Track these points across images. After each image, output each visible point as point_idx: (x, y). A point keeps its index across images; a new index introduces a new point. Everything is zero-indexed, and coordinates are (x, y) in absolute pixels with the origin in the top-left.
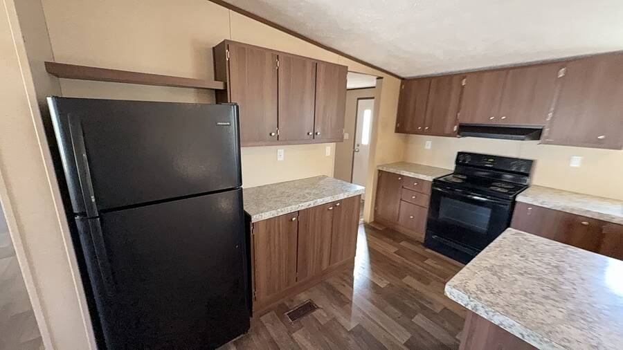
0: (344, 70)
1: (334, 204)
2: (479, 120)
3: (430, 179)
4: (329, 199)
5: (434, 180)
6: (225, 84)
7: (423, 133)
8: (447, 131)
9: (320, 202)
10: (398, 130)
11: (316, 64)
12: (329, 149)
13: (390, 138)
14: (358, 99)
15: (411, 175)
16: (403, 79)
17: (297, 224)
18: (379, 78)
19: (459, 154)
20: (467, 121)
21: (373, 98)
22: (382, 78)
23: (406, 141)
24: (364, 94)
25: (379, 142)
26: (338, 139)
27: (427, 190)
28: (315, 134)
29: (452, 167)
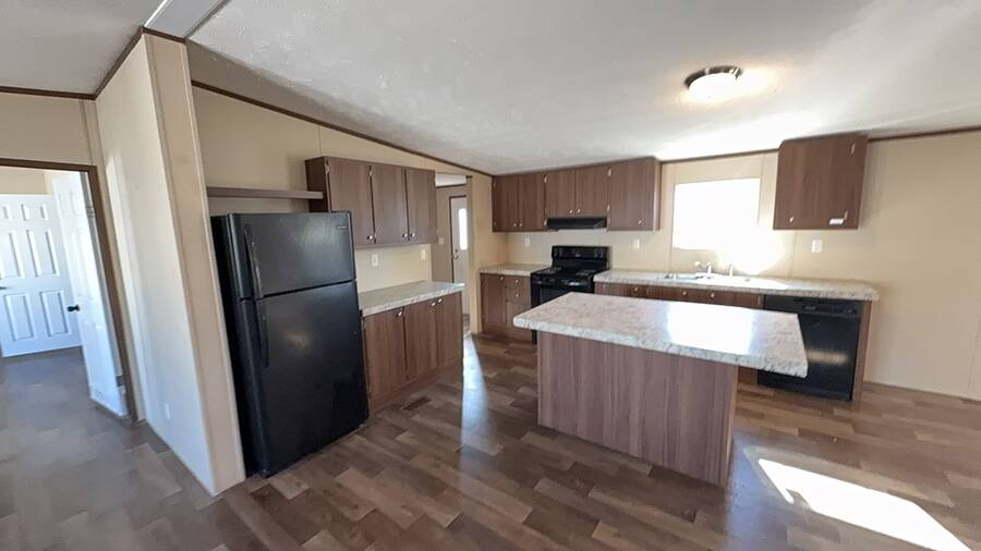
0: (431, 174)
1: (436, 300)
2: (562, 214)
3: (528, 274)
4: (431, 296)
5: (532, 274)
6: (325, 195)
7: (518, 230)
8: (540, 227)
9: (423, 298)
10: (496, 229)
11: (405, 170)
12: (424, 252)
13: (489, 237)
14: (450, 198)
15: (512, 273)
16: (493, 177)
17: (404, 320)
18: (467, 177)
19: (554, 248)
20: (553, 215)
21: (465, 196)
22: (471, 177)
23: (506, 241)
24: (455, 193)
25: (477, 242)
26: (433, 240)
27: (528, 285)
28: (410, 236)
29: (549, 262)
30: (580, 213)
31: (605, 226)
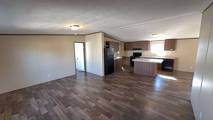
0: (118, 43)
5: (130, 56)
6: (109, 46)
7: (128, 50)
13: (123, 51)
16: (124, 42)
19: (133, 53)
20: (134, 48)
22: (121, 42)
30: (137, 48)
31: (141, 50)
